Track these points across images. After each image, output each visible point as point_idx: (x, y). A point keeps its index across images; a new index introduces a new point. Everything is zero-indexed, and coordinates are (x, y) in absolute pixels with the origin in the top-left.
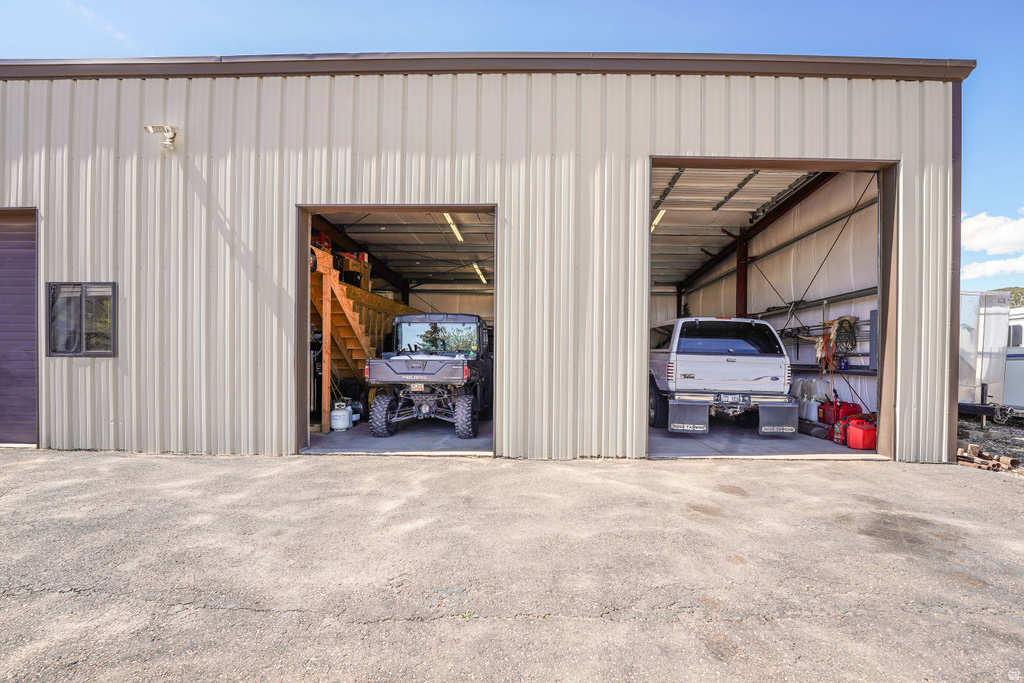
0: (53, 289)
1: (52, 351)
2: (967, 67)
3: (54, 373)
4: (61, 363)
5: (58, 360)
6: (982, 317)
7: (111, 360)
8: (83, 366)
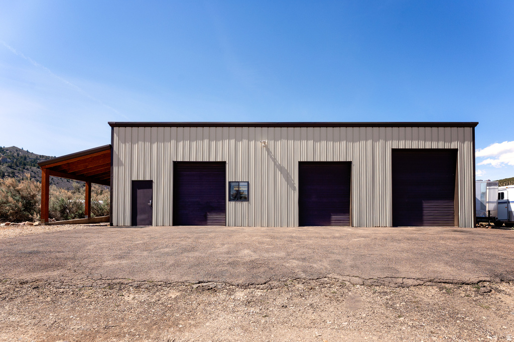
0: (230, 183)
1: (230, 200)
2: (476, 124)
3: (230, 206)
4: (233, 203)
5: (232, 202)
6: (488, 190)
7: (247, 202)
8: (239, 204)
